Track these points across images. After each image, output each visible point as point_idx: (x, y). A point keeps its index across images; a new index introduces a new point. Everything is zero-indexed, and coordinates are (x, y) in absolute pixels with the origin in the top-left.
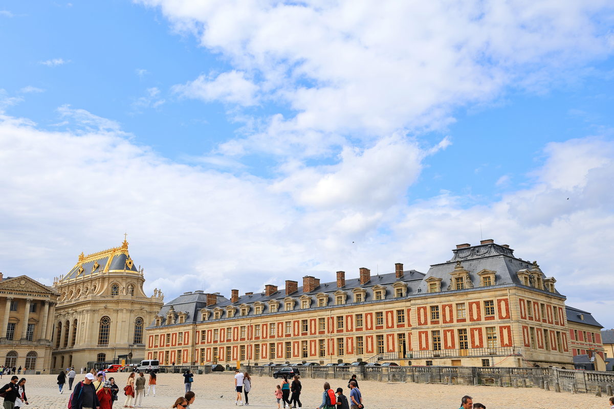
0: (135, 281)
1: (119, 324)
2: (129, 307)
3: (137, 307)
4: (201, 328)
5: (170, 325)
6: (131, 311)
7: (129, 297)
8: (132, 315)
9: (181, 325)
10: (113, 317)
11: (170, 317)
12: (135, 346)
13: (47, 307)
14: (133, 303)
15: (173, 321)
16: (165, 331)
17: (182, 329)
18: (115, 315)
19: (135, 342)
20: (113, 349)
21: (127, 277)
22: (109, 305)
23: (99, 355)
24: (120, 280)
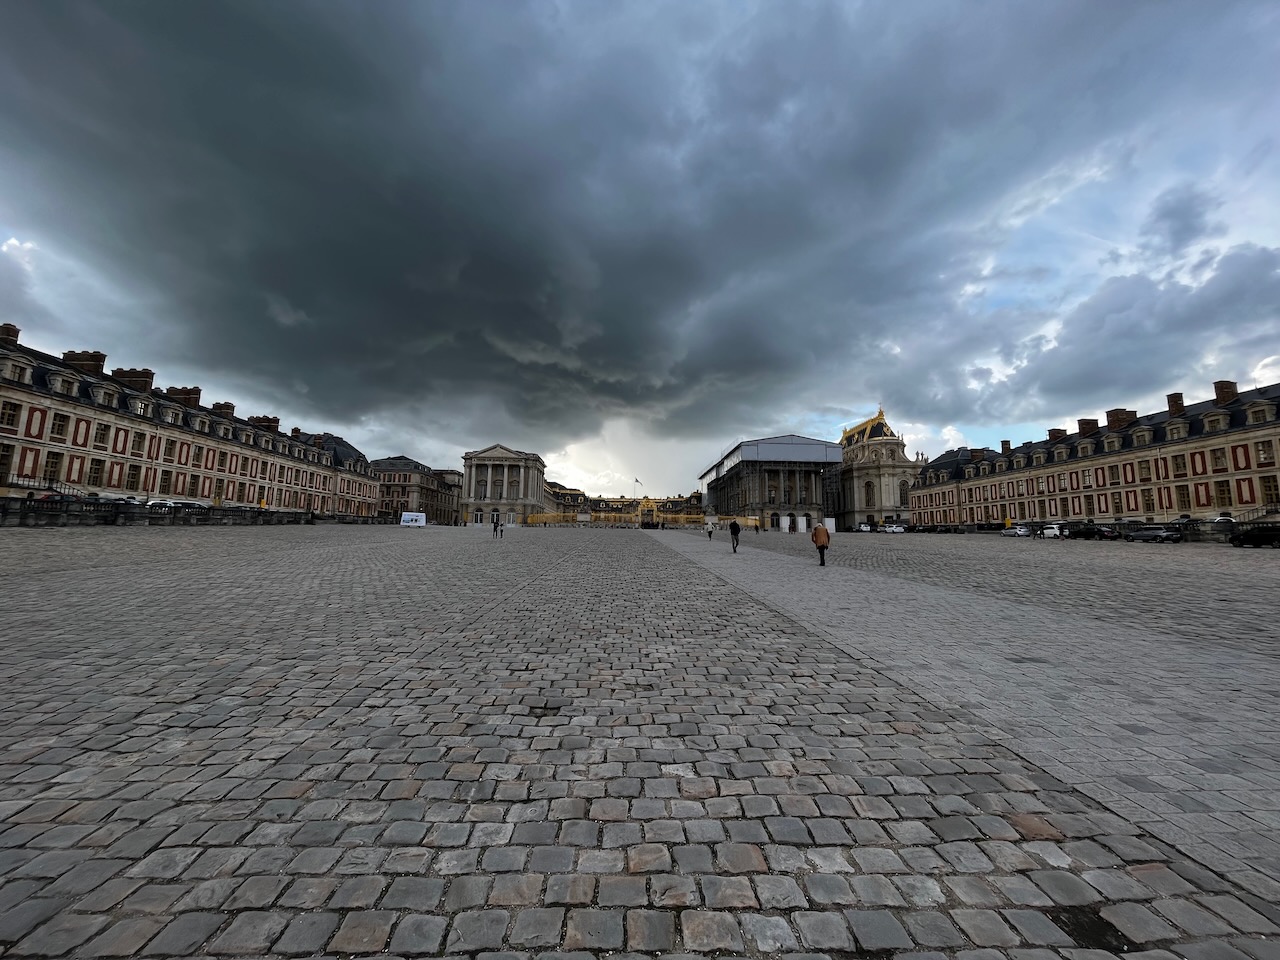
0: (895, 447)
1: (883, 487)
2: (891, 471)
3: (899, 470)
4: (965, 485)
5: (931, 485)
6: (894, 475)
7: (890, 462)
8: (895, 478)
9: (944, 483)
10: (875, 481)
11: (930, 477)
12: (902, 508)
13: (813, 476)
14: (894, 467)
15: (934, 481)
16: (925, 492)
17: (946, 488)
18: (878, 480)
19: (902, 504)
20: (880, 511)
21: (886, 444)
22: (871, 471)
23: (868, 517)
24: (879, 447)
